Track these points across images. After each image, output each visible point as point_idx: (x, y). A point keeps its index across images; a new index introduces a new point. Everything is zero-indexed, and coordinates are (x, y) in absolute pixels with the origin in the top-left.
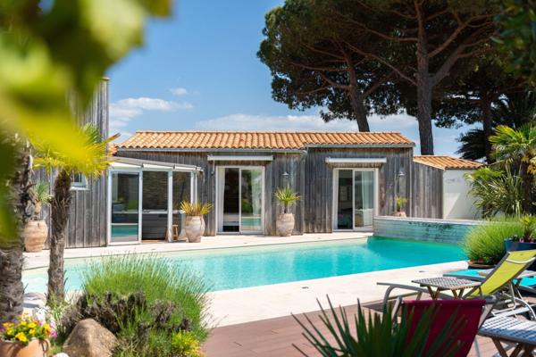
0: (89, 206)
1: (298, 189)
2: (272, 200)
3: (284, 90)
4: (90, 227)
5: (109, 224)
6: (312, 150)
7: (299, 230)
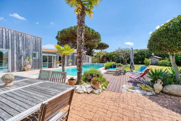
0: (38, 62)
1: (71, 59)
2: (68, 61)
3: (59, 44)
4: (38, 66)
5: (42, 65)
6: (73, 53)
7: (72, 65)
